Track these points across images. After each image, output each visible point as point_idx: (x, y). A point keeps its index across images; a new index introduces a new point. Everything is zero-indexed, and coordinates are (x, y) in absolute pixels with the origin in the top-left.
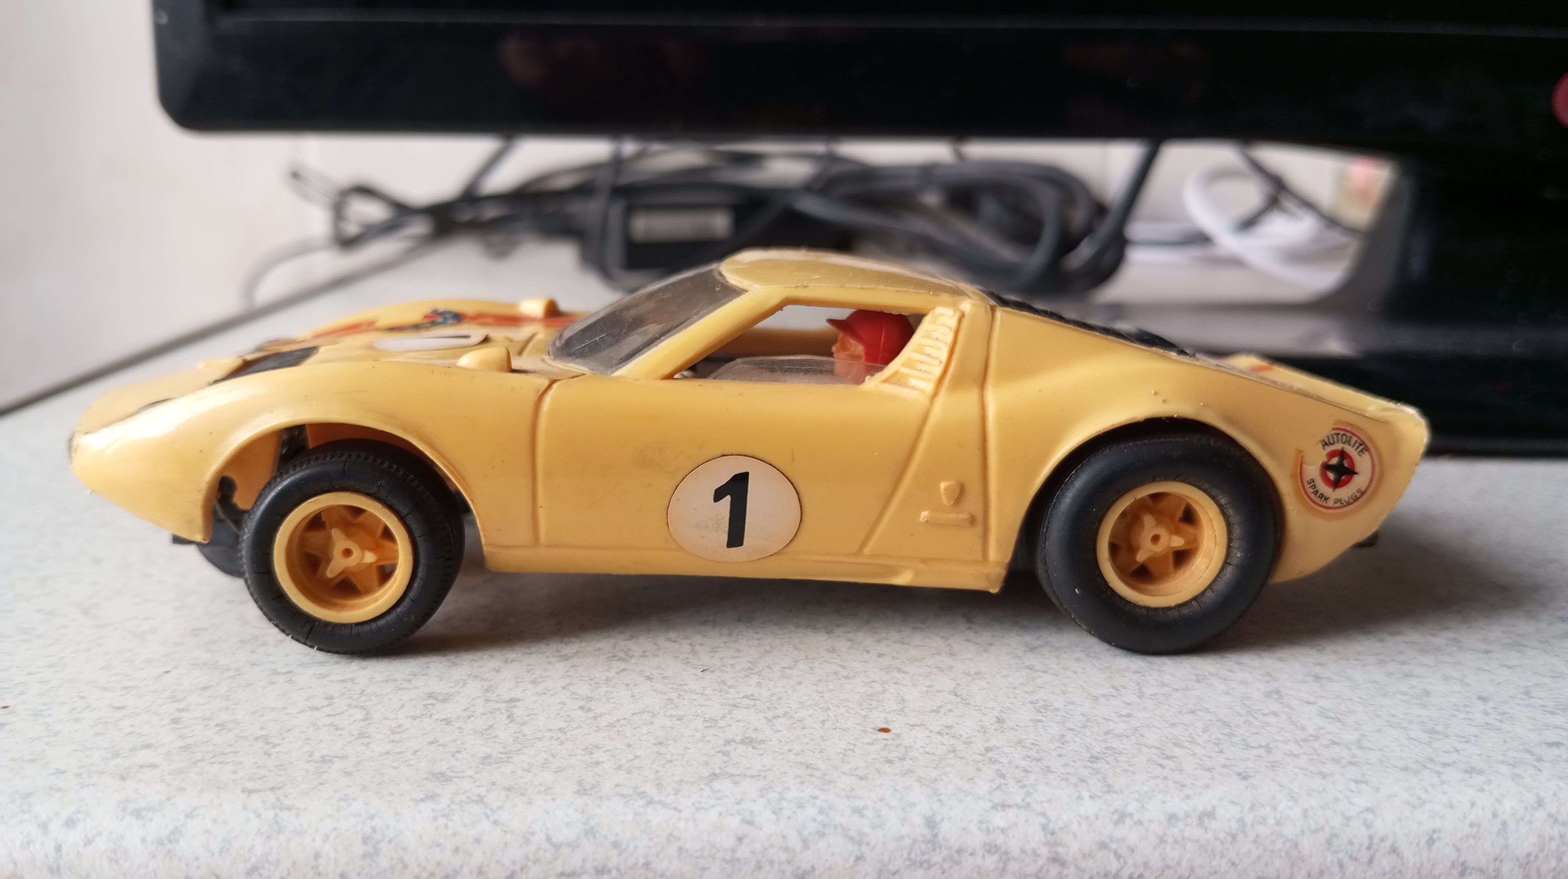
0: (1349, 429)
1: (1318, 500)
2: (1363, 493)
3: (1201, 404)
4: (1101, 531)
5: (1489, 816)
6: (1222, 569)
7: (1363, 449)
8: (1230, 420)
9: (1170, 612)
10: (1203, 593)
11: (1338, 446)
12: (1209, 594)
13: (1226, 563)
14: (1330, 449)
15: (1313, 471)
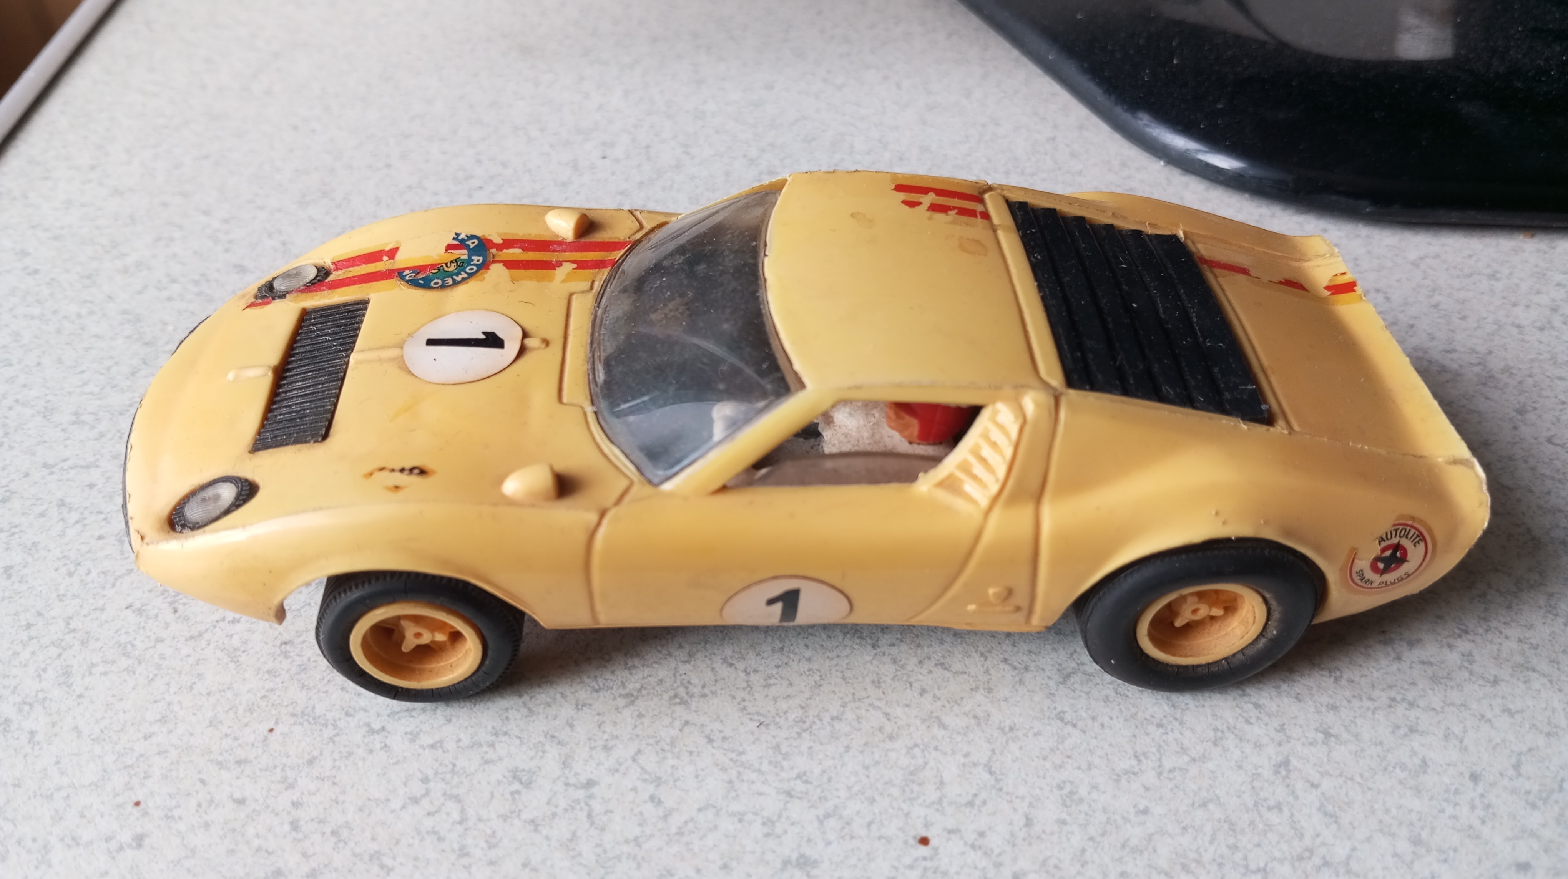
0: (1410, 523)
1: (1363, 584)
2: (1409, 576)
3: (1262, 522)
4: (1142, 618)
6: (1256, 640)
7: (1420, 539)
8: (1288, 534)
9: (1200, 669)
10: (1234, 655)
11: (1395, 541)
12: (1240, 656)
13: (1261, 634)
14: (1384, 544)
15: (1363, 564)
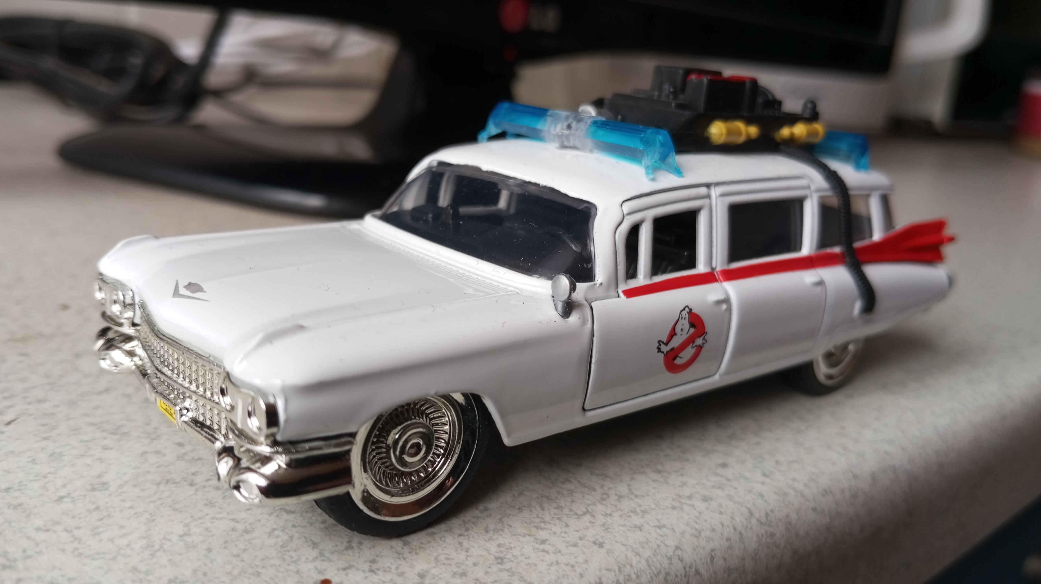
5: (733, 531)
